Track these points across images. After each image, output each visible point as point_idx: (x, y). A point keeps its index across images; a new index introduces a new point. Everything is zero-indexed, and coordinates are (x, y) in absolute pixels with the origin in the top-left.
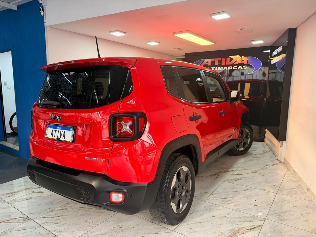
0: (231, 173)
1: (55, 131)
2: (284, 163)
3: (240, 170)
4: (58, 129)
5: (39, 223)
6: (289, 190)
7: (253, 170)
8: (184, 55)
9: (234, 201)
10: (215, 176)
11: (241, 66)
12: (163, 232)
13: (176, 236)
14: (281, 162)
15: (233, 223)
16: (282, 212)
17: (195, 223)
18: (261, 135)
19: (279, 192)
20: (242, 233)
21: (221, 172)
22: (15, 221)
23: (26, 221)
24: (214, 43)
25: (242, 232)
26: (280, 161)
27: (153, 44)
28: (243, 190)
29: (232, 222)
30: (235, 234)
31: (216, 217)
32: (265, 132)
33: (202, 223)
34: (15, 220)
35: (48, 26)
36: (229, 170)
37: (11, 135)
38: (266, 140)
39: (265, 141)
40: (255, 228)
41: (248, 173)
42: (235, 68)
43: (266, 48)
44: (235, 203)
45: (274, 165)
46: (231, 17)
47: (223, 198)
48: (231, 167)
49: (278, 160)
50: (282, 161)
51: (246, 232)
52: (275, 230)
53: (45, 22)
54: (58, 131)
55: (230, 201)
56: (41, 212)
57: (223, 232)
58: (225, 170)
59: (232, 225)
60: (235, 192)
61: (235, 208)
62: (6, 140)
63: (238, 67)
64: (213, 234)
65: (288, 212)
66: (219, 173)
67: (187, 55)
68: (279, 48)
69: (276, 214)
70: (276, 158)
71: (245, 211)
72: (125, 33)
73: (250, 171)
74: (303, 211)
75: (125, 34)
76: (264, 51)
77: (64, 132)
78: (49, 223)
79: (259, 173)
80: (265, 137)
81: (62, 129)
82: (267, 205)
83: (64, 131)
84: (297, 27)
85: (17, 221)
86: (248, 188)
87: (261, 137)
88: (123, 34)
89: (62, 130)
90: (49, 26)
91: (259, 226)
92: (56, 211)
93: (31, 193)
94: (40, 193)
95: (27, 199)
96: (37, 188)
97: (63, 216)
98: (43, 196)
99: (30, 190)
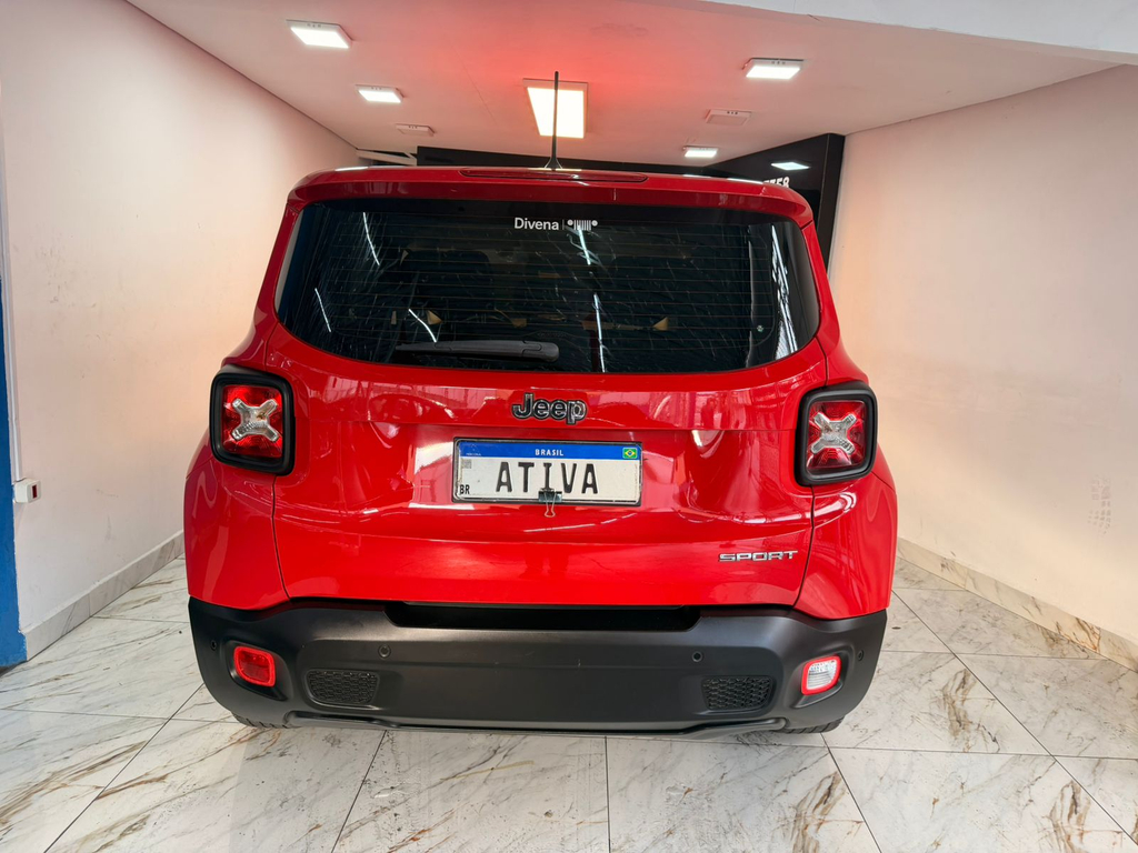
1: (526, 466)
4: (540, 456)
54: (548, 466)
75: (350, 44)
77: (590, 468)
81: (566, 456)
83: (582, 463)
84: (848, 135)
89: (569, 463)
92: (361, 824)
93: (98, 798)
94: (151, 781)
95: (130, 828)
96: (92, 768)
97: (429, 830)
98: (195, 791)
99: (65, 785)
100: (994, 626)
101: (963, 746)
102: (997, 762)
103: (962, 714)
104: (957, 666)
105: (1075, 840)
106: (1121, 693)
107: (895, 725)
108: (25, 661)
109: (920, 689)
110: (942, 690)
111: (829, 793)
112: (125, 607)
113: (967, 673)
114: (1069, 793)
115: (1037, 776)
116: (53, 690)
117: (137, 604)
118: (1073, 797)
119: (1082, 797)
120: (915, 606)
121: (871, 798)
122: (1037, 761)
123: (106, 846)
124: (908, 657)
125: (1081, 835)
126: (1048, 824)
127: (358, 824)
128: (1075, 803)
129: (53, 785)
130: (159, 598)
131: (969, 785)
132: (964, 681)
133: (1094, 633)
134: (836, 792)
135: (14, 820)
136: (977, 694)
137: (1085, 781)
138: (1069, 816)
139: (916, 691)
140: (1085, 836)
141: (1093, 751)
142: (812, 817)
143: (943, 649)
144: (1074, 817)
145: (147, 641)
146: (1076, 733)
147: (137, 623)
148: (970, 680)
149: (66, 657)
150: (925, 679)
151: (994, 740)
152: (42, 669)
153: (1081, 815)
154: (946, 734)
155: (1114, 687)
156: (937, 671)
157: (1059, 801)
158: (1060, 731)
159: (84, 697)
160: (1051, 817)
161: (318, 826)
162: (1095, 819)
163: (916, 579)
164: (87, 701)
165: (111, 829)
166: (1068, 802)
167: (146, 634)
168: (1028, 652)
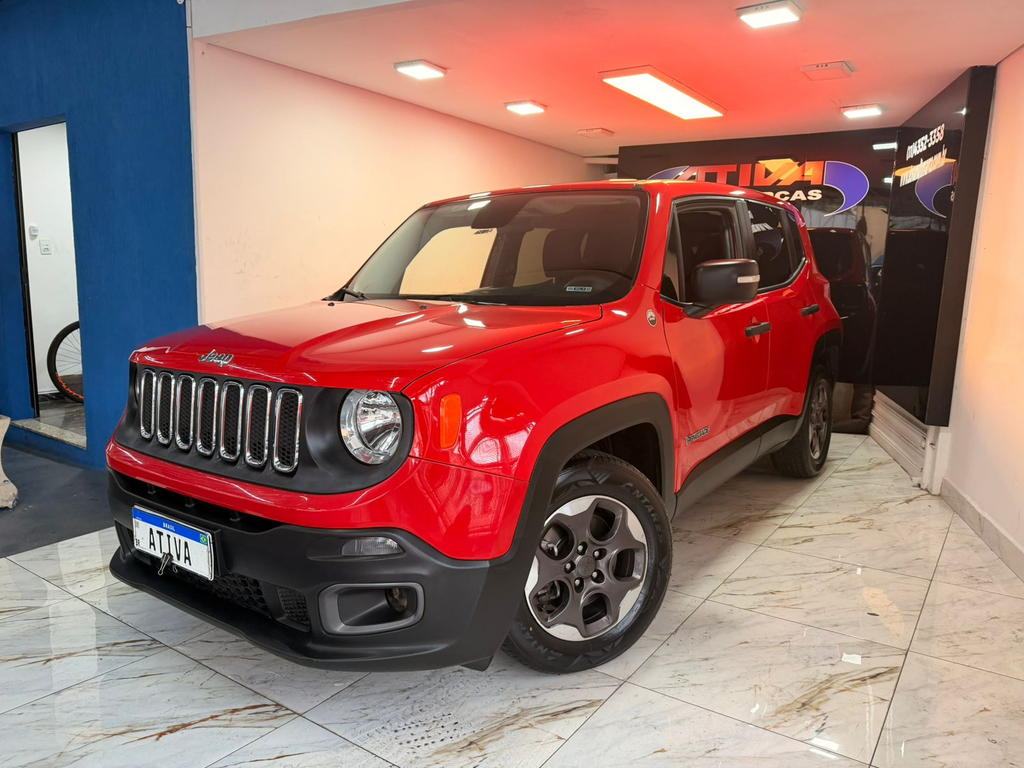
0: (780, 521)
2: (939, 495)
3: (806, 514)
5: (197, 658)
6: (968, 573)
7: (845, 515)
8: (617, 153)
9: (800, 601)
10: (730, 530)
11: (800, 192)
12: (594, 685)
13: (636, 695)
14: (930, 493)
15: (808, 662)
16: (955, 633)
17: (689, 661)
18: (859, 413)
19: (938, 577)
20: (842, 688)
21: (747, 519)
22: (115, 651)
23: (151, 652)
24: (721, 112)
25: (842, 685)
26: (926, 490)
27: (526, 110)
28: (822, 569)
29: (806, 658)
30: (820, 692)
31: (753, 644)
32: (873, 403)
33: (712, 662)
34: (115, 648)
35: (196, 39)
36: (772, 513)
37: (49, 402)
38: (874, 427)
39: (872, 432)
40: (878, 674)
41: (831, 522)
42: (783, 196)
43: (884, 134)
44: (806, 607)
45: (911, 500)
46: (801, 19)
47: (765, 593)
48: (777, 505)
49: (919, 486)
50: (936, 490)
51: (854, 686)
52: (942, 682)
53: (188, 24)
55: (788, 599)
56: (195, 628)
57: (781, 686)
58: (757, 513)
59: (807, 667)
60: (799, 577)
61: (809, 620)
62: (38, 415)
63: (790, 196)
64: (753, 691)
65: (975, 631)
66: (741, 521)
67: (625, 151)
68: (931, 133)
69: (939, 639)
70: (916, 480)
71: (839, 628)
72: (443, 68)
73: (839, 517)
74: (1020, 630)
75: (445, 73)
76: (877, 147)
78: (226, 657)
79: (867, 522)
80: (870, 419)
82: (906, 612)
84: (998, 64)
85: (123, 651)
86: (838, 565)
87: (858, 420)
88: (437, 74)
90: (200, 39)
91: (891, 670)
101: (772, 723)
103: (819, 700)
110: (833, 675)
113: (893, 670)
132: (874, 676)
134: (578, 713)
143: (900, 645)
148: (887, 677)
151: (819, 731)
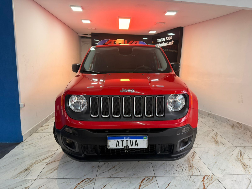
8: (91, 34)
24: (128, 29)
68: (167, 38)
84: (184, 27)
92: (102, 166)
93: (47, 164)
94: (57, 161)
95: (55, 169)
96: (44, 159)
97: (116, 166)
98: (66, 162)
99: (39, 163)
100: (220, 125)
101: (218, 146)
102: (225, 148)
103: (217, 141)
104: (214, 132)
105: (242, 160)
106: (247, 135)
107: (204, 143)
108: (23, 141)
109: (208, 137)
110: (212, 137)
111: (193, 155)
112: (41, 130)
113: (216, 133)
114: (240, 153)
115: (233, 150)
116: (31, 146)
117: (43, 130)
118: (241, 153)
119: (242, 153)
120: (204, 122)
121: (202, 156)
122: (233, 148)
123: (51, 172)
124: (204, 131)
125: (243, 159)
126: (236, 158)
127: (101, 166)
128: (241, 154)
129: (37, 163)
130: (47, 128)
131: (220, 152)
132: (216, 135)
133: (241, 125)
134: (195, 155)
135: (31, 169)
136: (219, 137)
137: (242, 150)
138: (240, 156)
139: (207, 137)
140: (244, 160)
141: (243, 145)
142: (191, 159)
143: (211, 129)
144: (241, 157)
145: (48, 136)
146: (239, 143)
147: (44, 133)
148: (217, 134)
149: (31, 140)
150: (208, 135)
151: (224, 145)
152: (27, 142)
153: (242, 156)
154: (214, 144)
155: (246, 134)
156: (211, 133)
157: (238, 154)
158: (236, 142)
159: (38, 147)
160: (237, 157)
161: (93, 167)
162: (245, 157)
163: (203, 117)
164: (38, 148)
165: (51, 170)
166: (240, 154)
167: (47, 135)
168: (228, 129)
